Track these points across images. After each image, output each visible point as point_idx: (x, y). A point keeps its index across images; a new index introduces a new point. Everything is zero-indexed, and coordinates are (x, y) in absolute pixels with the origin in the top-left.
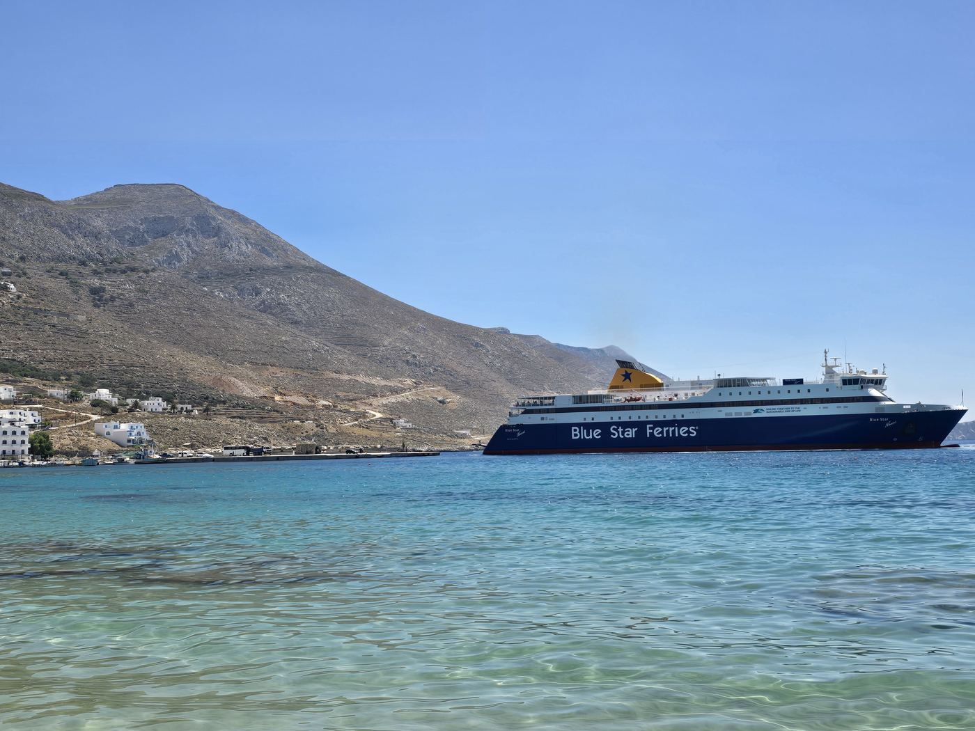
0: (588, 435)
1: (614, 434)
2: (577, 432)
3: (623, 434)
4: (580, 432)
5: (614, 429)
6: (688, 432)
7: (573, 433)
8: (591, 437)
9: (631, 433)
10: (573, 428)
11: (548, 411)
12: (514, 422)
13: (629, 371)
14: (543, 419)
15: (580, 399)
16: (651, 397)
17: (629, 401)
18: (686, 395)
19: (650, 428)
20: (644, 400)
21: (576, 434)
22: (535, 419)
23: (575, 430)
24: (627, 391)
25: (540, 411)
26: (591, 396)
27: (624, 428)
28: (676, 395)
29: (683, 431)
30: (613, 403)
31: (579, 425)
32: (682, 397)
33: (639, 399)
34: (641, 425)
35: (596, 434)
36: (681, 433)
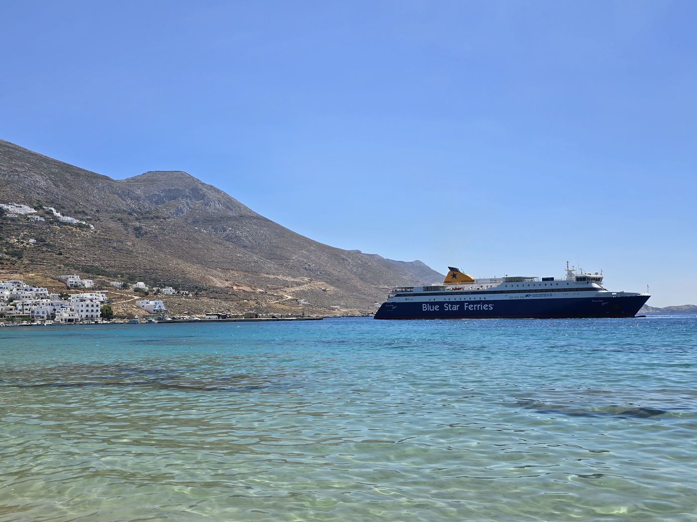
0: (432, 309)
1: (446, 308)
2: (425, 307)
3: (451, 308)
4: (427, 307)
5: (446, 305)
6: (488, 307)
7: (423, 307)
8: (433, 310)
9: (456, 308)
10: (423, 305)
11: (409, 295)
12: (391, 301)
13: (455, 273)
14: (406, 299)
15: (427, 288)
16: (468, 287)
17: (455, 290)
18: (487, 286)
19: (467, 305)
20: (463, 289)
21: (425, 308)
22: (402, 300)
23: (425, 306)
24: (454, 284)
25: (405, 295)
26: (433, 287)
27: (452, 305)
28: (481, 287)
29: (485, 307)
30: (446, 291)
31: (426, 303)
32: (485, 288)
33: (460, 289)
34: (461, 303)
35: (436, 308)
36: (484, 308)
